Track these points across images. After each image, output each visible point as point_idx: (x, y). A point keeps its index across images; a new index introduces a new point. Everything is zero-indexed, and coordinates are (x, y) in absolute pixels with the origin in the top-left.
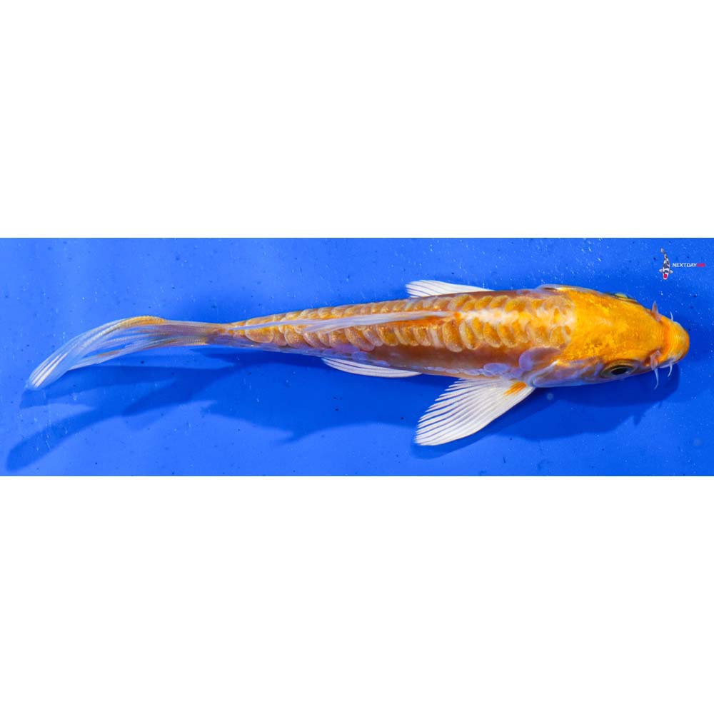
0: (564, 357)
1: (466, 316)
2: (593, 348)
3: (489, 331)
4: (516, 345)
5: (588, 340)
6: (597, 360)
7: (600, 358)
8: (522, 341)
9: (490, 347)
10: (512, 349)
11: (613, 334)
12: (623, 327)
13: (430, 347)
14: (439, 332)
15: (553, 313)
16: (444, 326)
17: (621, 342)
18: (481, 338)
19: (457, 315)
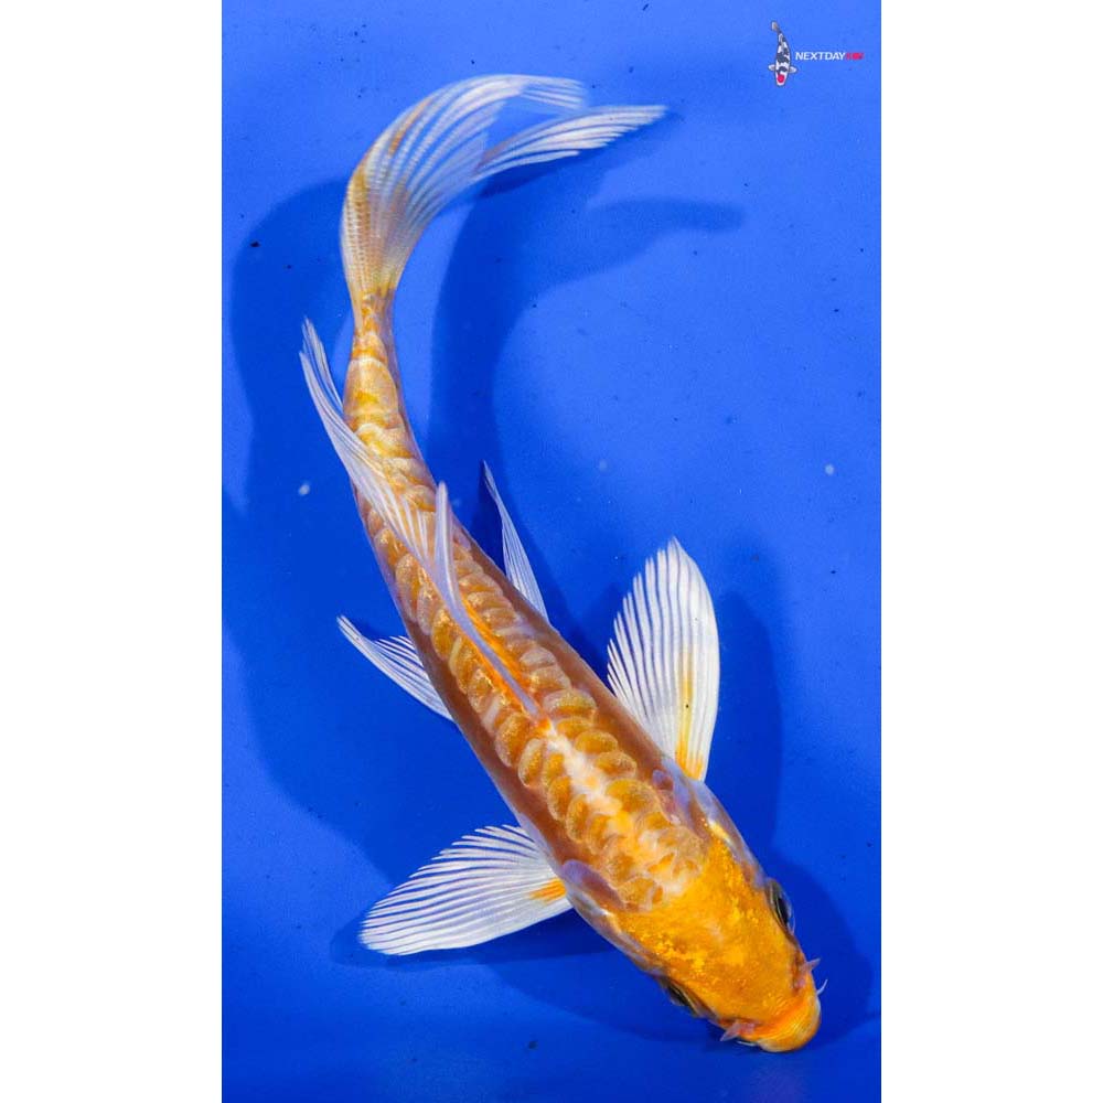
0: (622, 920)
1: (554, 739)
2: (668, 947)
3: (563, 787)
4: (579, 842)
5: (672, 932)
6: (660, 964)
7: (667, 965)
8: (590, 847)
9: (546, 806)
10: (569, 840)
11: (711, 956)
12: (736, 957)
13: (475, 713)
14: (504, 714)
15: (661, 857)
16: (516, 714)
17: (712, 972)
18: (544, 783)
19: (543, 724)
